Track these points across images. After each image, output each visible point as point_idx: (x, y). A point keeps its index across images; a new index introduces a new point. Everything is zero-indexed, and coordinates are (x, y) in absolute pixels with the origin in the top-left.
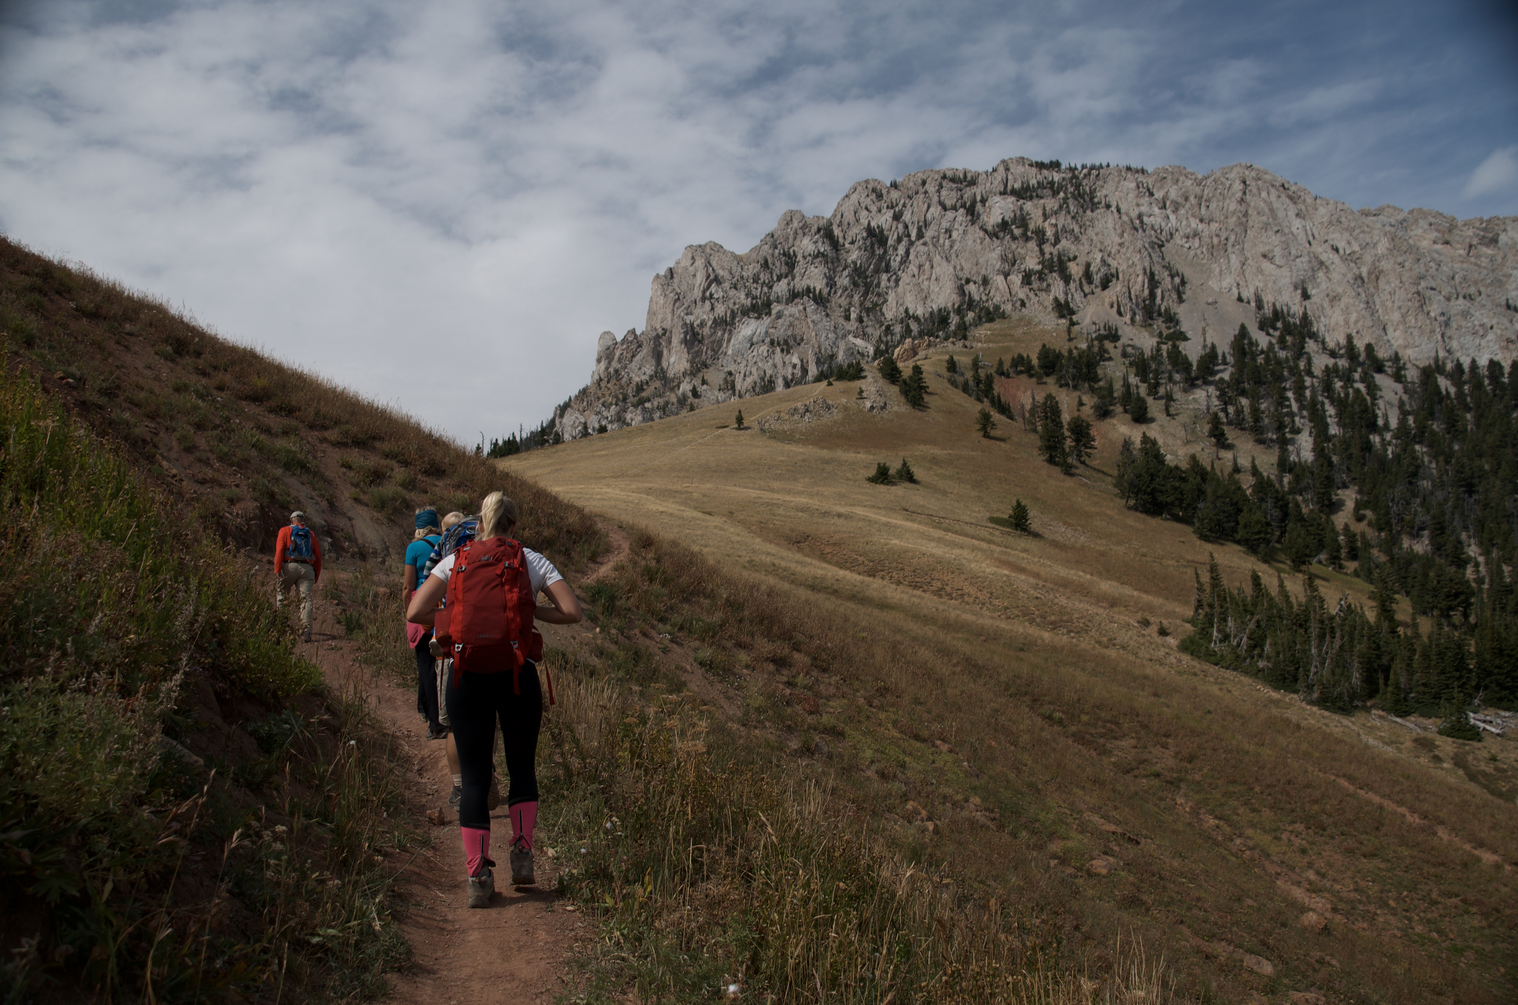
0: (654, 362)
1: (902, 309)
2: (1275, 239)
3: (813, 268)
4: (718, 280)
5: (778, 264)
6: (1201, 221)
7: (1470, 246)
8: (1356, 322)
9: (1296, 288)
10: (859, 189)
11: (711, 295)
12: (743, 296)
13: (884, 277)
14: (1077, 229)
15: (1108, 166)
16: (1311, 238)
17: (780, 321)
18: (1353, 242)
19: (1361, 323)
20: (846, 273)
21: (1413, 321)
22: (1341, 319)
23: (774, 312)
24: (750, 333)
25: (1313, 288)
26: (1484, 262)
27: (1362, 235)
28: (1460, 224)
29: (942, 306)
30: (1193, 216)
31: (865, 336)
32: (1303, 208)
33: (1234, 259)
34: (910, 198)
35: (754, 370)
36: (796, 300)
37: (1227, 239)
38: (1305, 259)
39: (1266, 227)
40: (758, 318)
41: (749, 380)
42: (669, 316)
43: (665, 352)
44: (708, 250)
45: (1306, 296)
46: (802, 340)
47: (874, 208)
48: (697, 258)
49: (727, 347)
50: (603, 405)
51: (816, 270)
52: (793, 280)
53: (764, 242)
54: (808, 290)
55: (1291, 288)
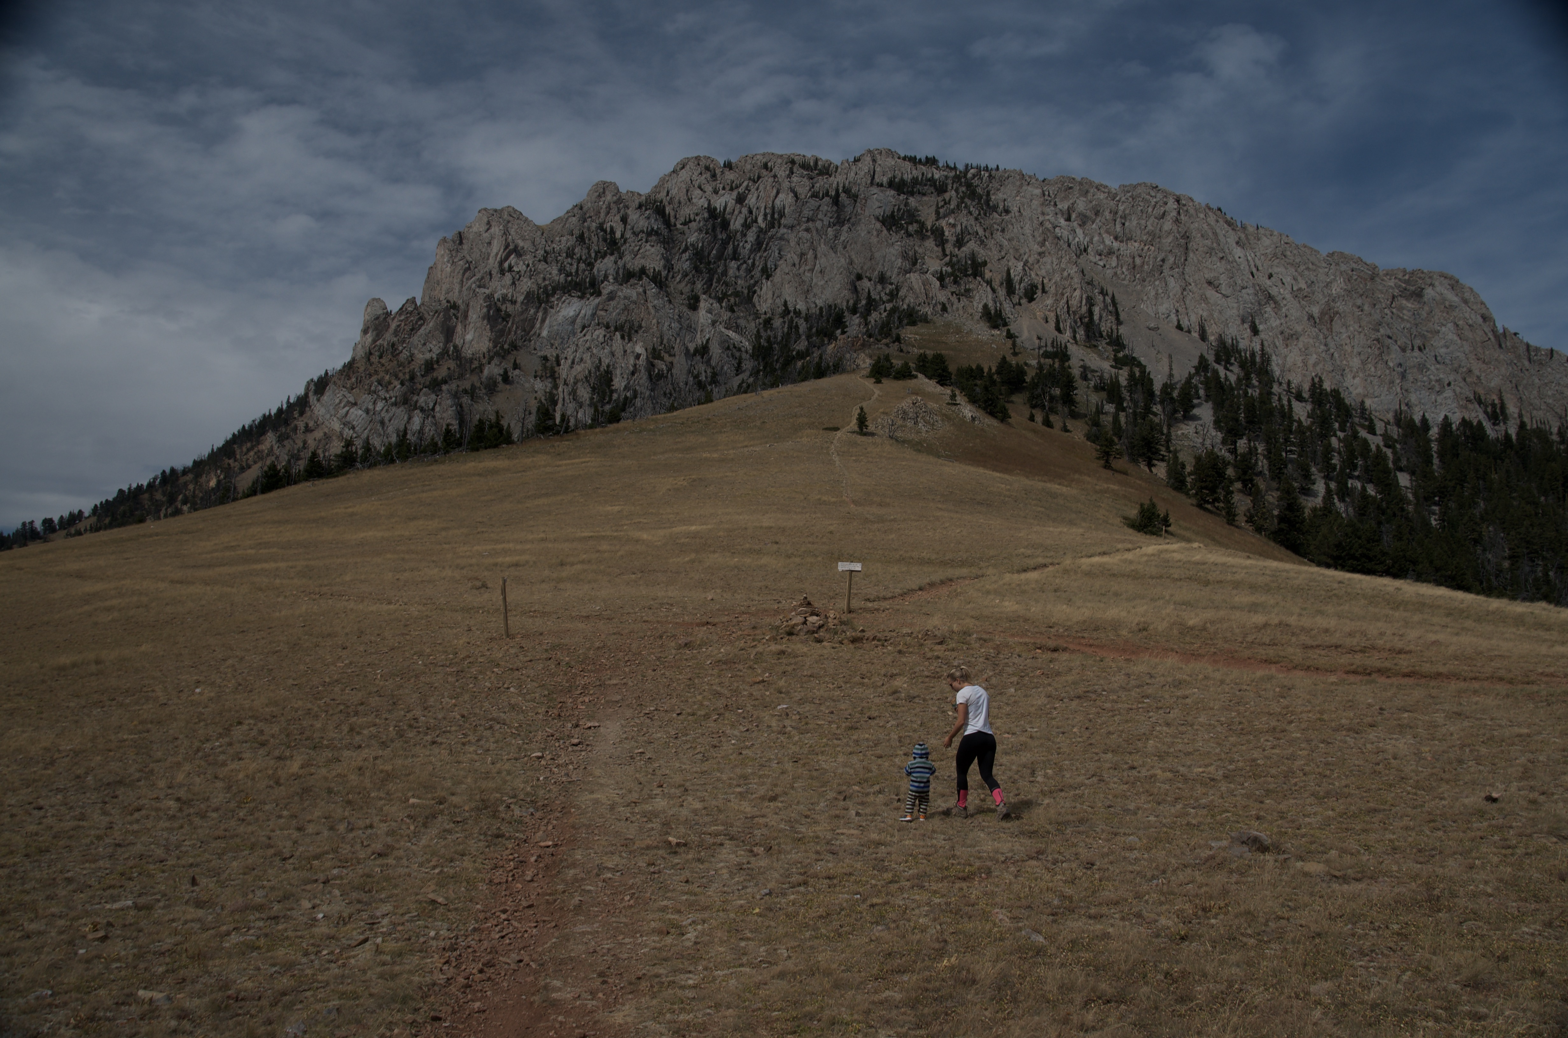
0: (442, 338)
1: (779, 302)
2: (1221, 266)
3: (648, 247)
4: (517, 252)
5: (595, 239)
6: (1116, 238)
7: (1394, 297)
8: (1315, 365)
9: (1243, 321)
10: (691, 164)
11: (510, 268)
12: (555, 272)
13: (733, 264)
14: (981, 232)
15: (998, 168)
16: (1254, 270)
17: (613, 303)
18: (1299, 278)
19: (1321, 366)
20: (686, 256)
21: (1373, 369)
22: (1299, 360)
23: (605, 292)
24: (572, 313)
25: (1260, 323)
26: (1407, 315)
27: (1306, 272)
28: (1381, 273)
29: (830, 302)
30: (1107, 232)
31: (737, 329)
32: (1243, 236)
33: (1172, 282)
34: (755, 182)
35: (587, 356)
36: (632, 281)
37: (1163, 260)
38: (1251, 291)
39: (1210, 252)
40: (581, 298)
41: (578, 368)
42: (457, 287)
43: (459, 328)
44: (506, 216)
45: (1255, 331)
46: (640, 327)
47: (709, 189)
48: (493, 224)
49: (540, 328)
50: (380, 383)
51: (653, 250)
52: (621, 258)
53: (570, 213)
54: (643, 271)
55: (1239, 322)
